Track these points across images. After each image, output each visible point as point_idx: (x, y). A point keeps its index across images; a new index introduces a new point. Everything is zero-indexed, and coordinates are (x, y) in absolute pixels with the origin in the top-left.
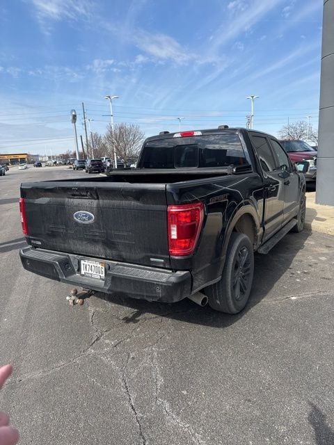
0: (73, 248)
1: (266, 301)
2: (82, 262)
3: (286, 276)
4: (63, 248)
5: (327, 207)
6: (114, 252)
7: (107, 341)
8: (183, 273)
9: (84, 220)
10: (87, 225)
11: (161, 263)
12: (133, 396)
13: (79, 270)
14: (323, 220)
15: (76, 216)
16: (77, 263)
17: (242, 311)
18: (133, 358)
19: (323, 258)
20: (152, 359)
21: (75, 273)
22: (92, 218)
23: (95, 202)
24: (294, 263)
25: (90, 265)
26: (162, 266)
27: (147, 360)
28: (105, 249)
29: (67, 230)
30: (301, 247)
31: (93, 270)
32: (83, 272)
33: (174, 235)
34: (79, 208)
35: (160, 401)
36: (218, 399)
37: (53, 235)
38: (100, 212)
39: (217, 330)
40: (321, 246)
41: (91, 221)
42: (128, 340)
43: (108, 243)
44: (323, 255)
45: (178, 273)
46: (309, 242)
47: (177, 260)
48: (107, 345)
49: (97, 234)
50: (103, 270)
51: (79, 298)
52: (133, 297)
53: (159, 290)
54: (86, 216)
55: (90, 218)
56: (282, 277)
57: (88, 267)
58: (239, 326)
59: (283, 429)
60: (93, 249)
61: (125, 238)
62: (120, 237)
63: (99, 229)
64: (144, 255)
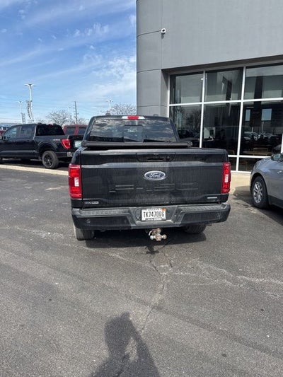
2: (143, 211)
6: (179, 198)
7: (163, 266)
9: (156, 178)
10: (158, 181)
11: (215, 199)
13: (140, 218)
15: (148, 175)
22: (163, 175)
25: (151, 211)
28: (170, 197)
29: (135, 188)
31: (154, 215)
32: (143, 219)
33: (227, 180)
34: (150, 169)
37: (118, 194)
38: (171, 171)
41: (162, 178)
43: (175, 193)
45: (223, 204)
49: (166, 187)
53: (219, 216)
54: (158, 174)
55: (161, 176)
57: (149, 214)
60: (159, 198)
61: (190, 187)
62: (186, 187)
63: (170, 183)
64: (203, 196)
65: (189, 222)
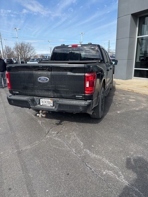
0: (37, 93)
1: (109, 114)
2: (41, 100)
3: (112, 105)
4: (31, 94)
5: (119, 80)
6: (58, 95)
7: (53, 132)
8: (90, 101)
9: (44, 81)
10: (45, 83)
11: (81, 97)
12: (74, 150)
13: (39, 103)
14: (120, 85)
15: (40, 79)
16: (38, 100)
17: (102, 117)
18: (67, 137)
19: (124, 98)
20: (75, 136)
21: (37, 105)
22: (48, 80)
23: (49, 73)
24: (114, 100)
25: (45, 101)
26: (81, 99)
27: (72, 137)
28: (54, 93)
29: (34, 86)
30: (114, 95)
31: (47, 103)
32: (41, 104)
33: (88, 85)
34: (41, 75)
35: (85, 150)
36: (106, 147)
37: (25, 88)
38: (52, 77)
39: (95, 125)
40: (121, 94)
41: (47, 81)
42: (62, 131)
43: (56, 91)
44: (123, 97)
45: (88, 101)
46: (116, 93)
47: (88, 96)
48: (54, 134)
49: (50, 87)
50: (52, 102)
51: (44, 114)
52: (69, 112)
53: (81, 108)
54: (45, 79)
55: (47, 80)
56: (111, 105)
57: (44, 102)
58: (102, 122)
59: (132, 153)
60: (48, 93)
61: (64, 88)
62: (61, 88)
63: (52, 85)
64: (73, 94)
65: (62, 110)
